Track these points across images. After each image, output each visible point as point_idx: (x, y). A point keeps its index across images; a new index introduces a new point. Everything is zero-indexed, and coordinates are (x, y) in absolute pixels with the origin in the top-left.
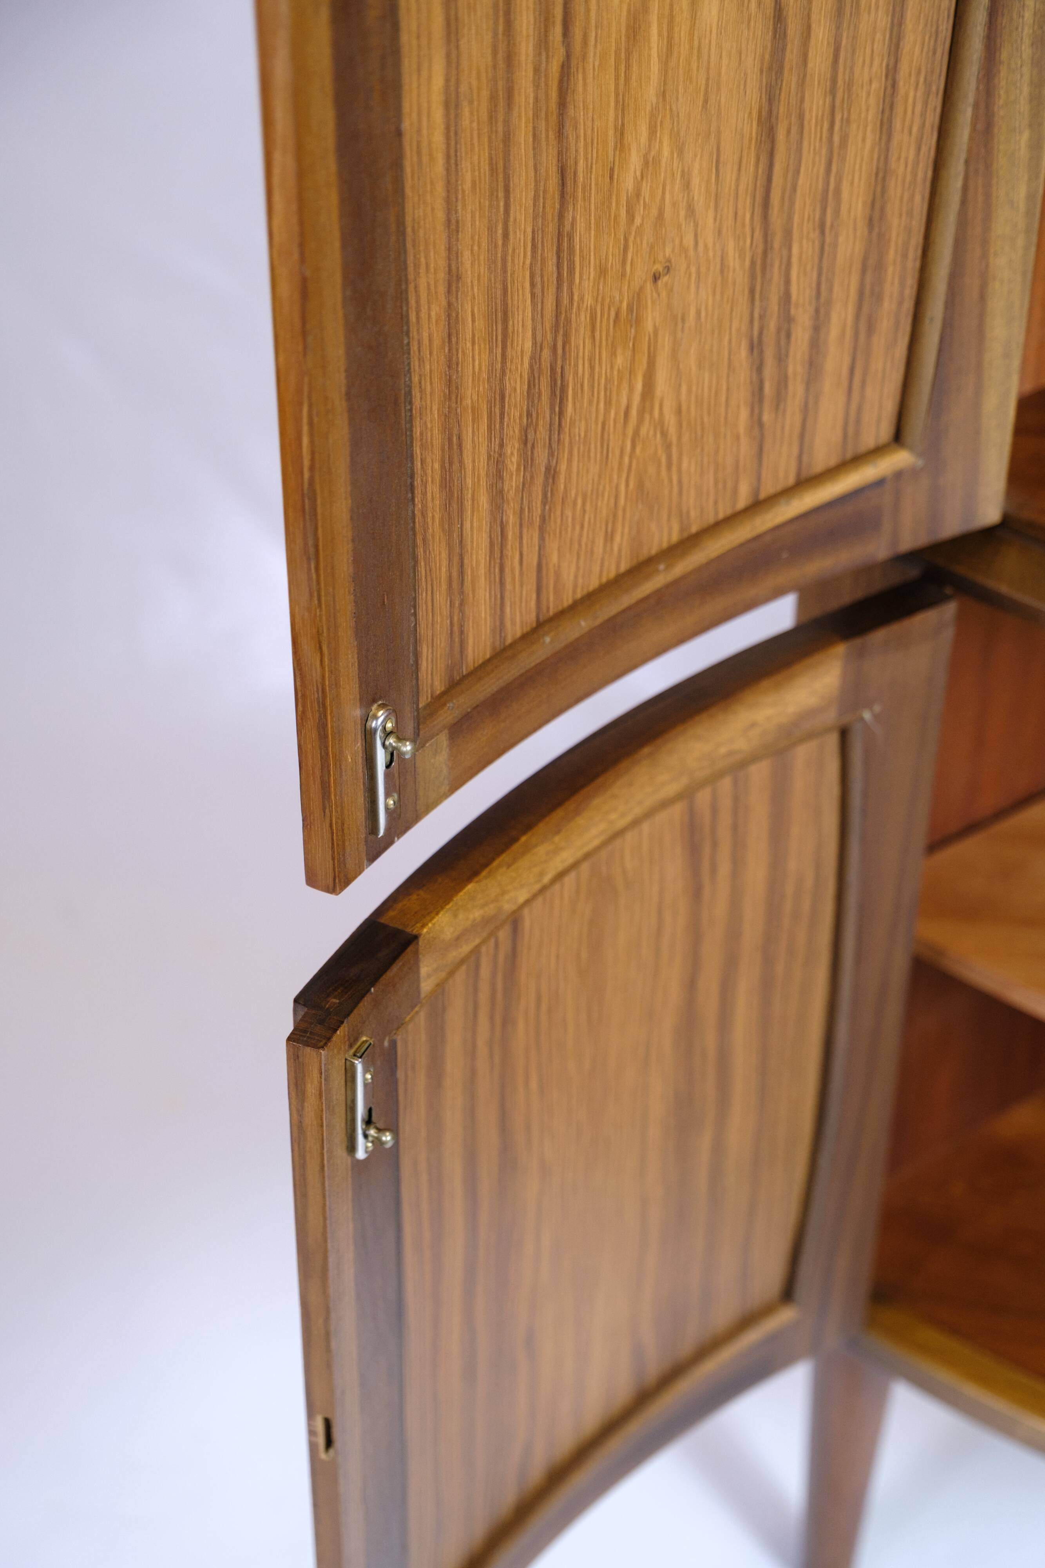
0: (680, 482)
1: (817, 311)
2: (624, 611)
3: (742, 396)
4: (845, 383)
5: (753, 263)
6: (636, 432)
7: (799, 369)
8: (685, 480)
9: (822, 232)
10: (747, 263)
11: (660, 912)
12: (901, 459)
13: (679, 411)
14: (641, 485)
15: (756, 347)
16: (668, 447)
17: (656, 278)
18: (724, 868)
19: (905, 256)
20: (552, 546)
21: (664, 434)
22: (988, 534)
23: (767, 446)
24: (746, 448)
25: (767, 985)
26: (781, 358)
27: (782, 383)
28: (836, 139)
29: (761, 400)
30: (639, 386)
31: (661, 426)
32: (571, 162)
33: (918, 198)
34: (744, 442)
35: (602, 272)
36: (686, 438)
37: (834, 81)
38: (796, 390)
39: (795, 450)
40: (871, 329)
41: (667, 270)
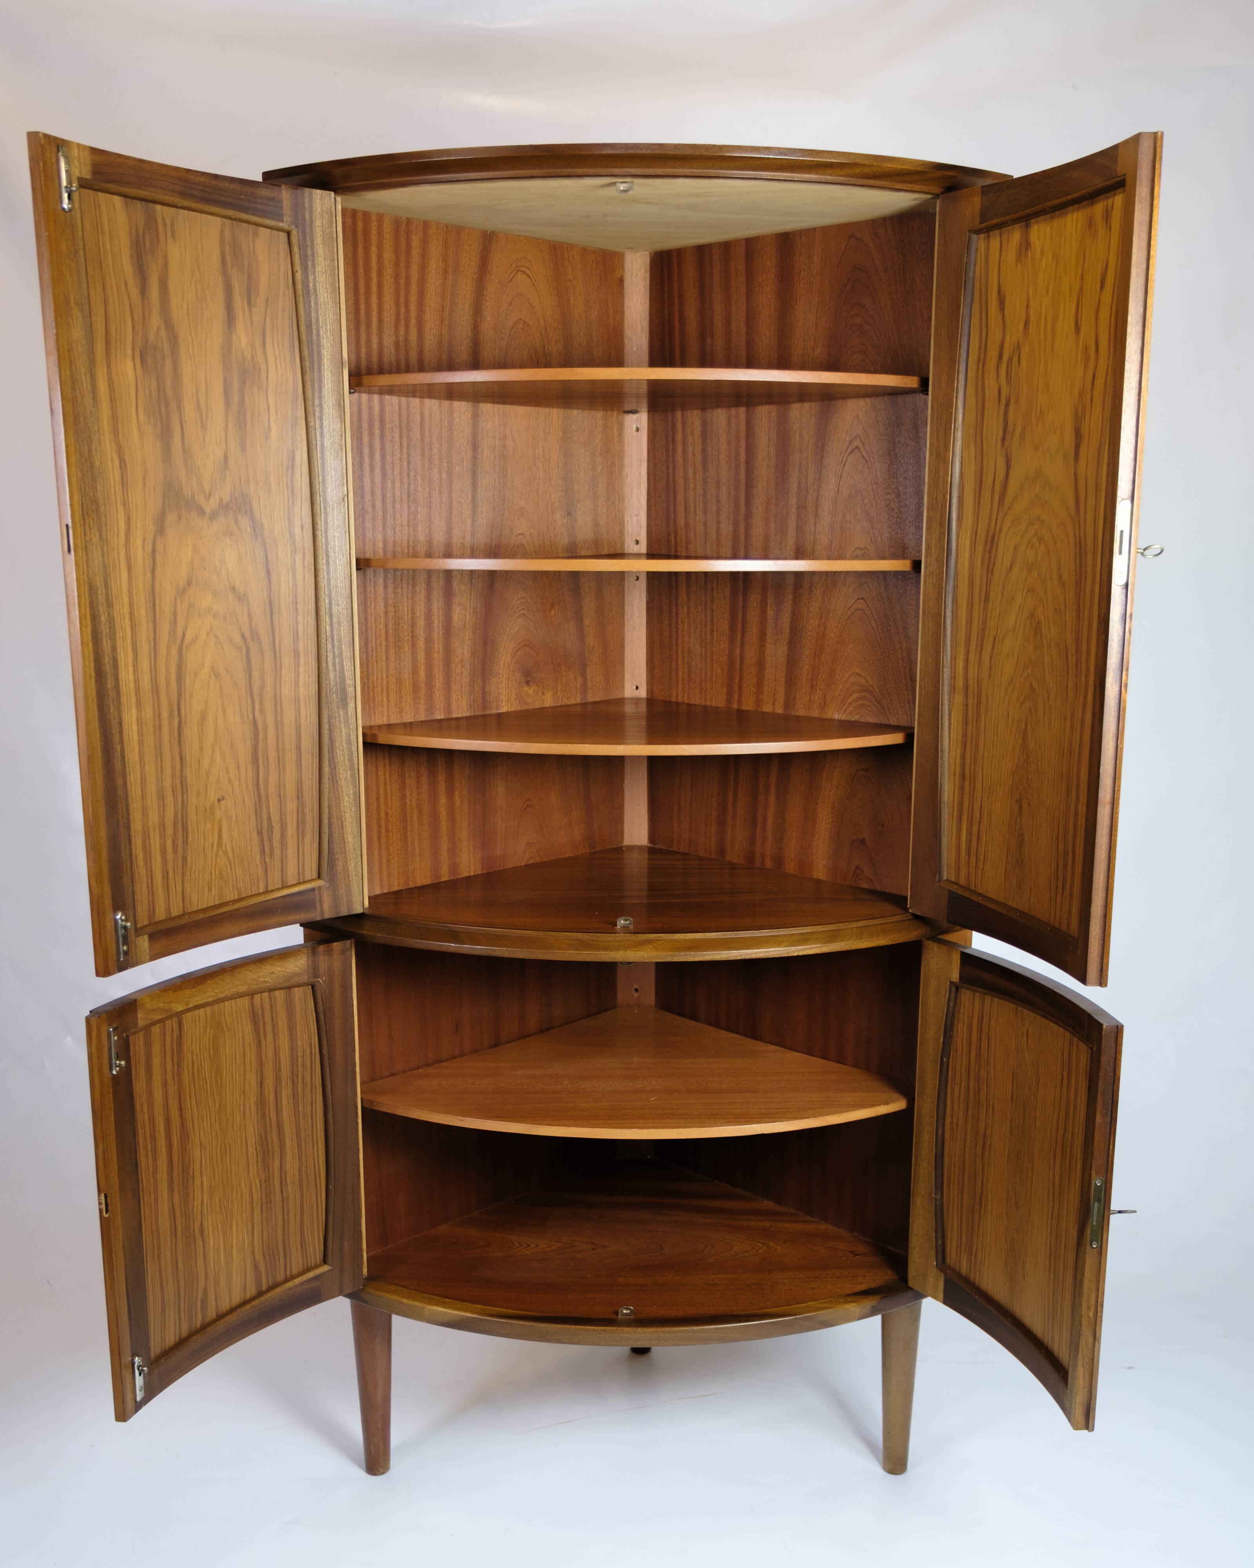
0: (236, 876)
1: (282, 824)
2: (216, 915)
3: (256, 850)
4: (296, 853)
5: (255, 804)
6: (217, 855)
7: (278, 844)
8: (238, 876)
9: (280, 797)
10: (253, 803)
11: (244, 1046)
12: (320, 883)
13: (233, 850)
14: (220, 874)
15: (260, 833)
16: (230, 862)
17: (219, 800)
18: (270, 1036)
19: (313, 811)
20: (187, 885)
21: (228, 857)
22: (361, 917)
23: (269, 871)
24: (260, 870)
25: (295, 1095)
26: (270, 840)
27: (272, 849)
28: (281, 767)
29: (264, 853)
30: (216, 837)
31: (226, 853)
32: (184, 754)
33: (315, 792)
34: (260, 867)
35: (198, 793)
36: (236, 860)
37: (278, 746)
38: (277, 851)
39: (280, 875)
40: (303, 836)
41: (223, 799)
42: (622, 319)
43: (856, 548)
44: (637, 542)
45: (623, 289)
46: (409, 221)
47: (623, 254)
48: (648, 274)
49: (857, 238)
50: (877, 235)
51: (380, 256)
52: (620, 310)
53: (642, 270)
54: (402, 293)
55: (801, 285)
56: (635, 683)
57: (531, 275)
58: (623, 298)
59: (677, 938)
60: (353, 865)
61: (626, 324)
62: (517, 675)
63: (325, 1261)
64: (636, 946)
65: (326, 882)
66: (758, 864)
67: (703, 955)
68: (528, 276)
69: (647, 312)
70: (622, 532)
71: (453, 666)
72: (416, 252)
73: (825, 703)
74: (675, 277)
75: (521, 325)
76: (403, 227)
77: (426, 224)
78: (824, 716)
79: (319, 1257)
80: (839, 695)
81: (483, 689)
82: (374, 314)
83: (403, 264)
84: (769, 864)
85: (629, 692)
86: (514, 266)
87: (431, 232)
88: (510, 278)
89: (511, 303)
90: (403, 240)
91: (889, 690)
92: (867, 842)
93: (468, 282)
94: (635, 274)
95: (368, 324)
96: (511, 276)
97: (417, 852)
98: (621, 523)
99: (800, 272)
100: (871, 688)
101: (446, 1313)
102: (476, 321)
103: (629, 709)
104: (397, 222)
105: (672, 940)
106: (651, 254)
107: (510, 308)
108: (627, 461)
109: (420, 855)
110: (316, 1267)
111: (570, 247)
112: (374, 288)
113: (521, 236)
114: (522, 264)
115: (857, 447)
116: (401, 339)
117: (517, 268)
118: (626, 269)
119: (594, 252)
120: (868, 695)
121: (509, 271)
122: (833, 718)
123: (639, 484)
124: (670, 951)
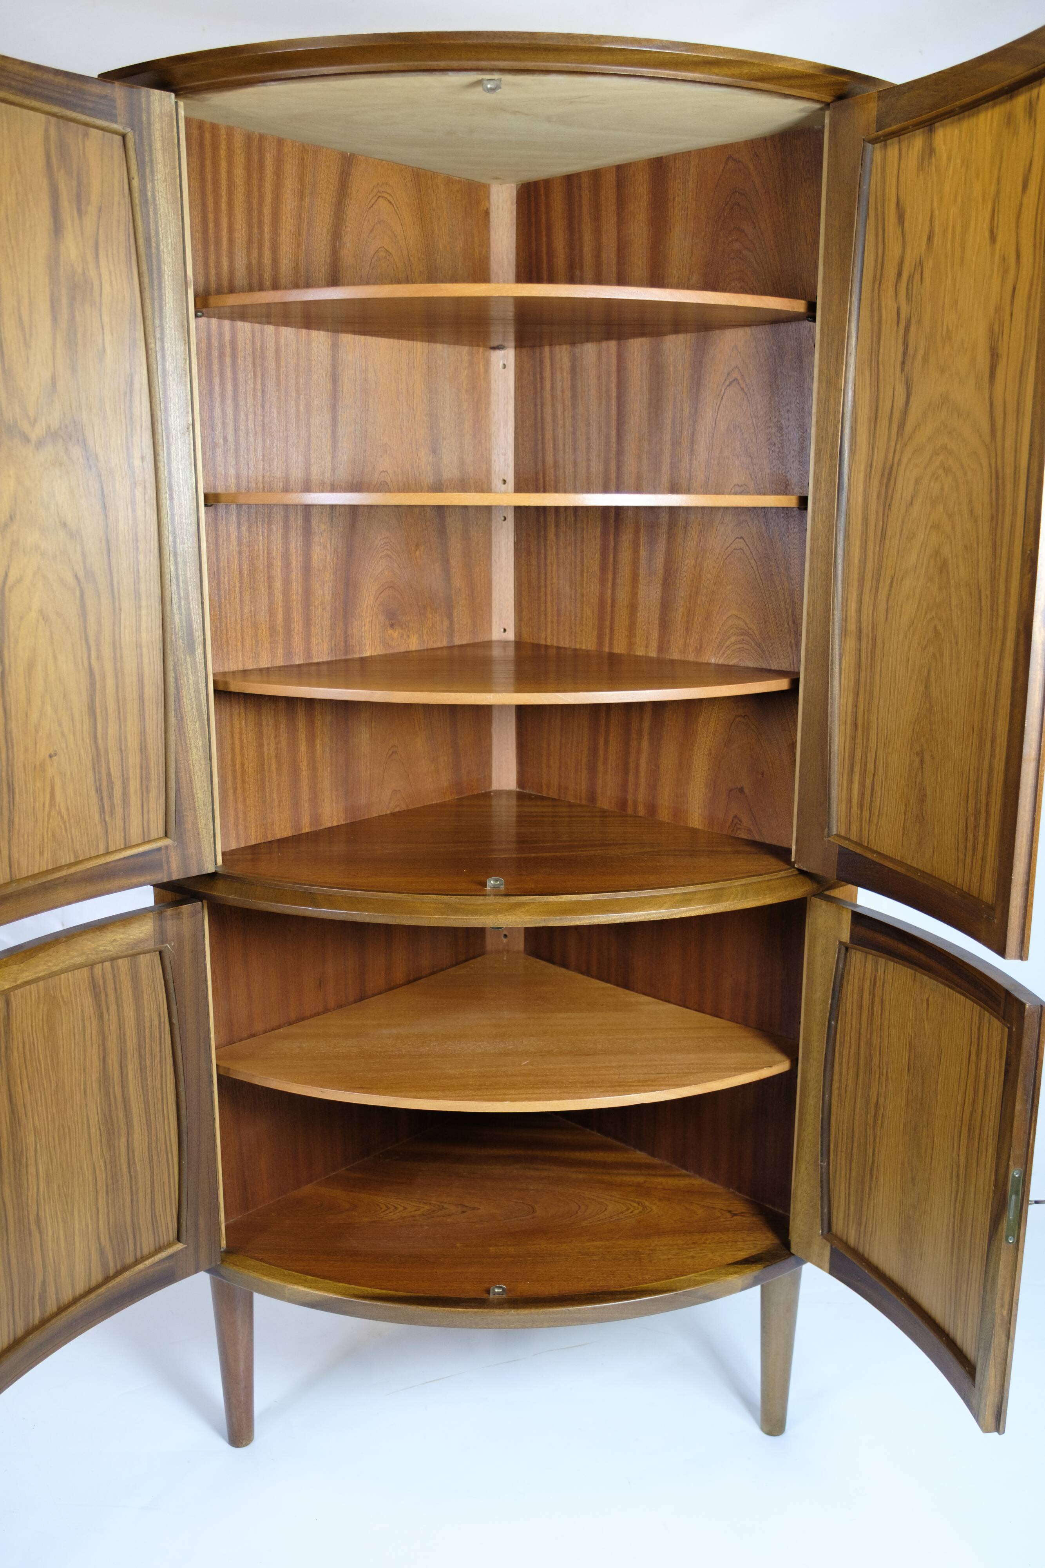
0: (72, 837)
1: (123, 781)
2: (49, 881)
3: (95, 809)
4: (141, 811)
5: (93, 759)
6: (49, 815)
7: (119, 801)
8: (74, 837)
9: (121, 751)
10: (90, 757)
11: (83, 1020)
12: (167, 842)
13: (68, 809)
14: (53, 835)
15: (99, 790)
16: (65, 823)
17: (51, 756)
18: (113, 1008)
19: (158, 766)
20: (15, 850)
21: (62, 817)
22: (212, 876)
23: (109, 831)
24: (100, 830)
25: (142, 1069)
26: (111, 797)
27: (112, 807)
28: (122, 718)
29: (104, 812)
30: (48, 796)
31: (60, 813)
32: (8, 707)
33: (160, 745)
34: (99, 827)
35: (26, 750)
36: (72, 821)
37: (118, 697)
38: (119, 810)
39: (123, 835)
40: (148, 792)
41: (56, 754)
42: (488, 252)
43: (735, 485)
44: (505, 482)
45: (489, 221)
46: (261, 137)
47: (489, 185)
48: (514, 207)
49: (735, 160)
50: (757, 156)
51: (230, 172)
52: (486, 242)
53: (509, 202)
54: (255, 214)
55: (676, 211)
56: (503, 626)
57: (393, 202)
58: (489, 231)
59: (551, 900)
60: (203, 821)
61: (492, 258)
62: (382, 618)
63: (179, 1239)
64: (507, 910)
65: (174, 841)
66: (630, 811)
67: (580, 919)
68: (390, 202)
69: (514, 246)
70: (489, 472)
71: (312, 608)
72: (269, 171)
73: (701, 647)
74: (543, 209)
75: (383, 254)
76: (256, 143)
77: (280, 142)
78: (700, 660)
79: (172, 1235)
80: (717, 638)
81: (345, 632)
82: (224, 234)
83: (255, 182)
84: (642, 812)
85: (497, 635)
86: (375, 191)
87: (286, 150)
88: (371, 204)
89: (373, 230)
90: (255, 157)
91: (770, 634)
92: (746, 791)
93: (326, 205)
94: (501, 207)
95: (218, 244)
96: (373, 201)
98: (488, 462)
99: (674, 198)
100: (750, 631)
101: (308, 1294)
102: (335, 247)
103: (496, 652)
104: (249, 138)
105: (546, 903)
106: (517, 185)
107: (371, 235)
108: (493, 398)
109: (279, 806)
110: (170, 1245)
111: (434, 175)
112: (224, 206)
113: (382, 160)
114: (384, 190)
115: (736, 380)
116: (254, 262)
117: (379, 194)
118: (492, 201)
119: (460, 182)
120: (746, 638)
121: (370, 197)
122: (710, 662)
123: (506, 423)
124: (544, 916)
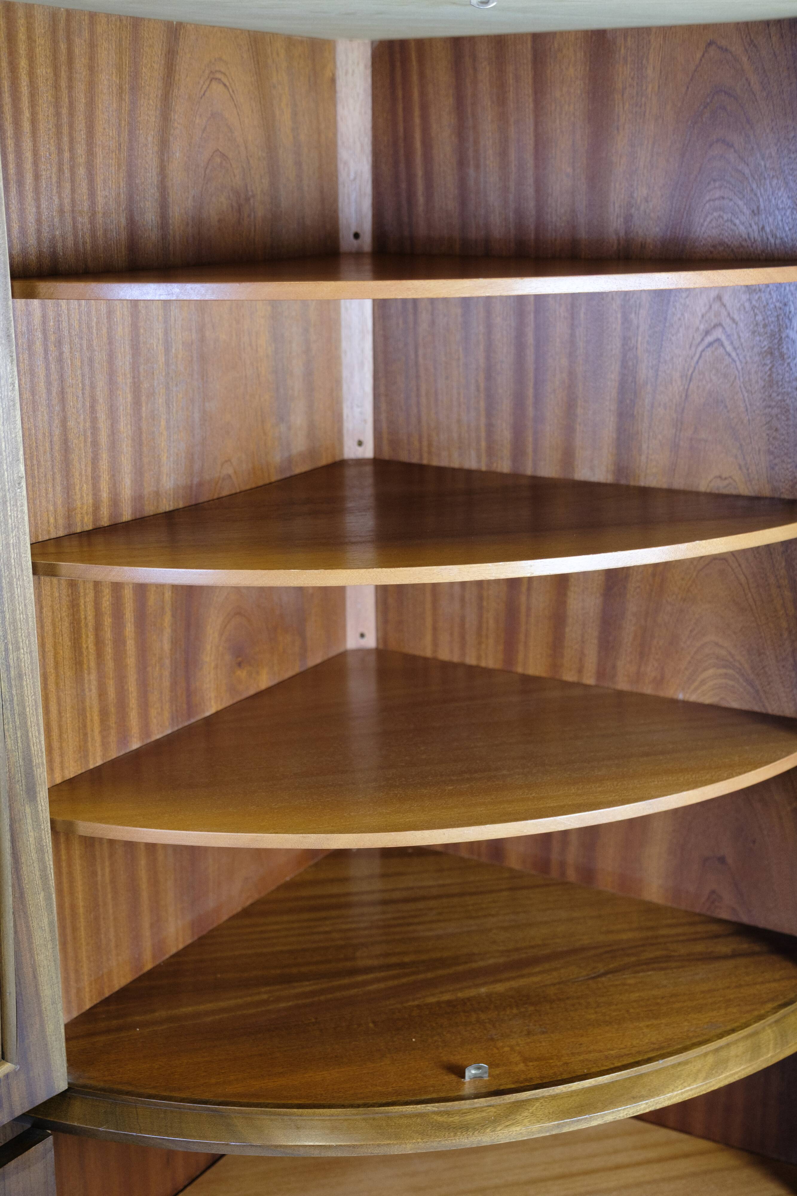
42: (335, 134)
43: (716, 477)
44: (360, 443)
45: (335, 91)
46: (69, 13)
47: (334, 42)
48: (369, 72)
49: (720, 48)
50: (755, 46)
52: (332, 123)
53: (362, 67)
55: (627, 106)
56: (361, 630)
57: (228, 84)
58: (335, 105)
60: (52, 1027)
61: (339, 143)
62: (228, 657)
64: (506, 1116)
65: (16, 1064)
67: (602, 1116)
68: (225, 85)
69: (369, 125)
70: (340, 432)
71: (149, 669)
73: (662, 678)
75: (218, 160)
76: (62, 24)
77: (92, 18)
78: (661, 694)
80: (686, 669)
81: (188, 689)
83: (63, 84)
85: (352, 642)
86: (207, 72)
87: (99, 29)
88: (202, 92)
89: (205, 128)
90: (63, 47)
91: (767, 669)
93: (151, 102)
94: (350, 71)
96: (205, 87)
97: (113, 944)
98: (338, 418)
99: (624, 89)
100: (737, 664)
102: (162, 161)
104: (53, 18)
105: (554, 1097)
106: (372, 43)
107: (204, 135)
108: (344, 332)
109: (117, 946)
111: (274, 36)
112: (26, 126)
113: (214, 27)
114: (217, 69)
115: (718, 340)
116: (67, 201)
117: (211, 76)
118: (338, 64)
119: (302, 42)
120: (730, 671)
121: (202, 81)
122: (675, 697)
123: (362, 364)
124: (556, 1120)
